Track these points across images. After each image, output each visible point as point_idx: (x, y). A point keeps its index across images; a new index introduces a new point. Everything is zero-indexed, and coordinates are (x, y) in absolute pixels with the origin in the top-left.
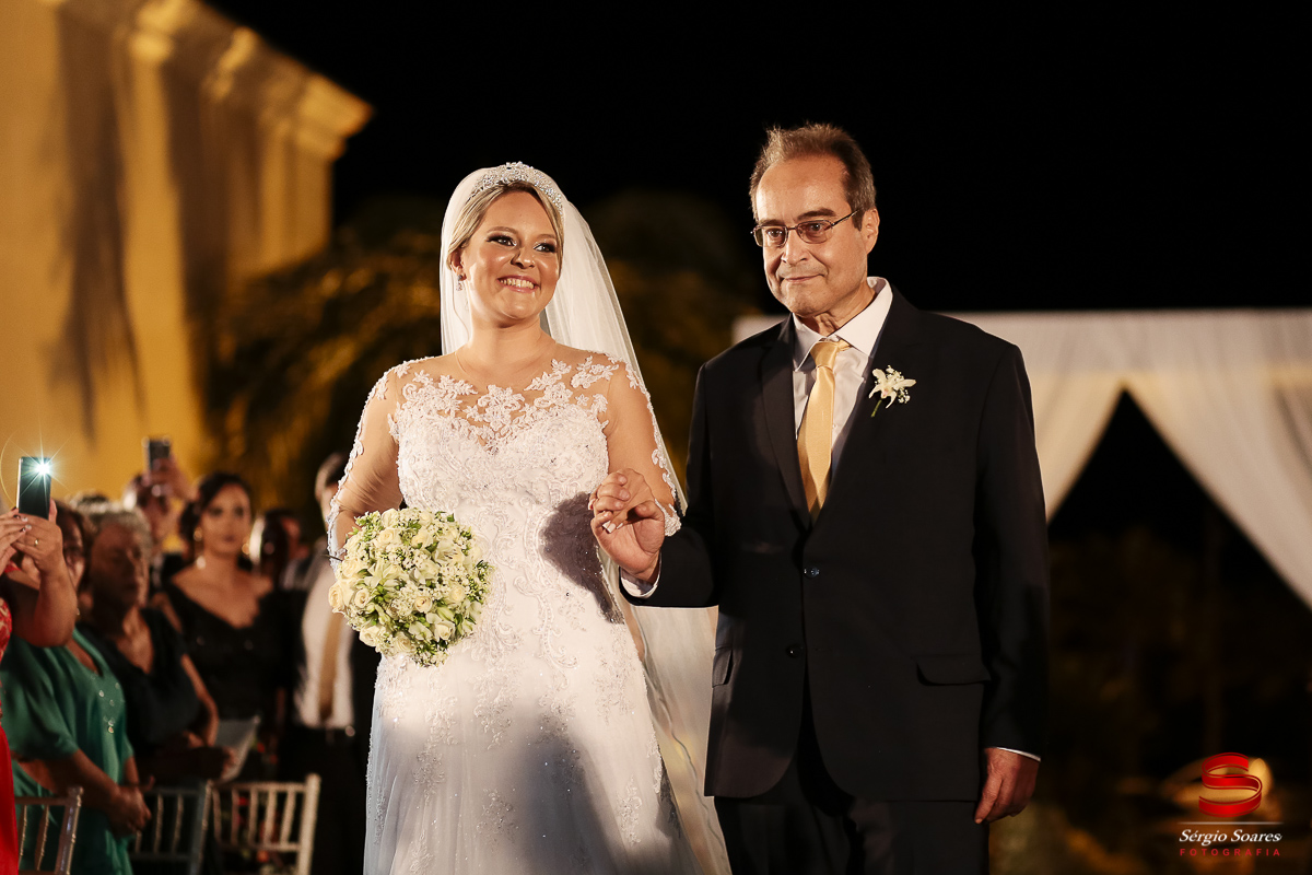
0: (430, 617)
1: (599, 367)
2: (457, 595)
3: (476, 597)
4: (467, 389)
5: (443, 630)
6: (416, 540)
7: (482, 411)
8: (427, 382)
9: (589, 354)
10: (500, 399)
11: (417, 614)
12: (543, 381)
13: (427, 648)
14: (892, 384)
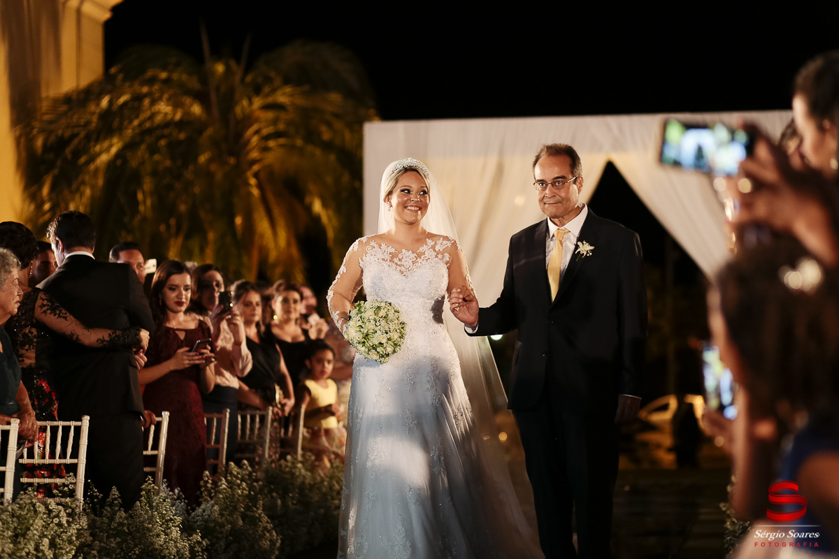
0: (385, 345)
1: (445, 242)
2: (395, 336)
3: (401, 337)
4: (393, 250)
5: (390, 350)
6: (381, 314)
7: (400, 260)
8: (376, 246)
9: (441, 236)
10: (407, 255)
11: (380, 343)
12: (424, 248)
13: (383, 356)
14: (586, 248)
